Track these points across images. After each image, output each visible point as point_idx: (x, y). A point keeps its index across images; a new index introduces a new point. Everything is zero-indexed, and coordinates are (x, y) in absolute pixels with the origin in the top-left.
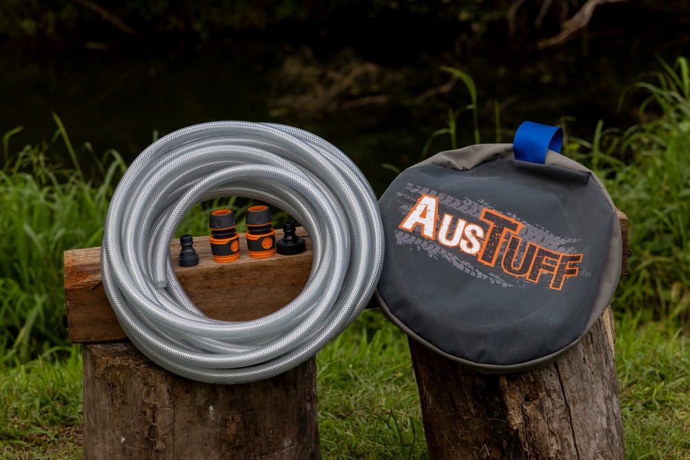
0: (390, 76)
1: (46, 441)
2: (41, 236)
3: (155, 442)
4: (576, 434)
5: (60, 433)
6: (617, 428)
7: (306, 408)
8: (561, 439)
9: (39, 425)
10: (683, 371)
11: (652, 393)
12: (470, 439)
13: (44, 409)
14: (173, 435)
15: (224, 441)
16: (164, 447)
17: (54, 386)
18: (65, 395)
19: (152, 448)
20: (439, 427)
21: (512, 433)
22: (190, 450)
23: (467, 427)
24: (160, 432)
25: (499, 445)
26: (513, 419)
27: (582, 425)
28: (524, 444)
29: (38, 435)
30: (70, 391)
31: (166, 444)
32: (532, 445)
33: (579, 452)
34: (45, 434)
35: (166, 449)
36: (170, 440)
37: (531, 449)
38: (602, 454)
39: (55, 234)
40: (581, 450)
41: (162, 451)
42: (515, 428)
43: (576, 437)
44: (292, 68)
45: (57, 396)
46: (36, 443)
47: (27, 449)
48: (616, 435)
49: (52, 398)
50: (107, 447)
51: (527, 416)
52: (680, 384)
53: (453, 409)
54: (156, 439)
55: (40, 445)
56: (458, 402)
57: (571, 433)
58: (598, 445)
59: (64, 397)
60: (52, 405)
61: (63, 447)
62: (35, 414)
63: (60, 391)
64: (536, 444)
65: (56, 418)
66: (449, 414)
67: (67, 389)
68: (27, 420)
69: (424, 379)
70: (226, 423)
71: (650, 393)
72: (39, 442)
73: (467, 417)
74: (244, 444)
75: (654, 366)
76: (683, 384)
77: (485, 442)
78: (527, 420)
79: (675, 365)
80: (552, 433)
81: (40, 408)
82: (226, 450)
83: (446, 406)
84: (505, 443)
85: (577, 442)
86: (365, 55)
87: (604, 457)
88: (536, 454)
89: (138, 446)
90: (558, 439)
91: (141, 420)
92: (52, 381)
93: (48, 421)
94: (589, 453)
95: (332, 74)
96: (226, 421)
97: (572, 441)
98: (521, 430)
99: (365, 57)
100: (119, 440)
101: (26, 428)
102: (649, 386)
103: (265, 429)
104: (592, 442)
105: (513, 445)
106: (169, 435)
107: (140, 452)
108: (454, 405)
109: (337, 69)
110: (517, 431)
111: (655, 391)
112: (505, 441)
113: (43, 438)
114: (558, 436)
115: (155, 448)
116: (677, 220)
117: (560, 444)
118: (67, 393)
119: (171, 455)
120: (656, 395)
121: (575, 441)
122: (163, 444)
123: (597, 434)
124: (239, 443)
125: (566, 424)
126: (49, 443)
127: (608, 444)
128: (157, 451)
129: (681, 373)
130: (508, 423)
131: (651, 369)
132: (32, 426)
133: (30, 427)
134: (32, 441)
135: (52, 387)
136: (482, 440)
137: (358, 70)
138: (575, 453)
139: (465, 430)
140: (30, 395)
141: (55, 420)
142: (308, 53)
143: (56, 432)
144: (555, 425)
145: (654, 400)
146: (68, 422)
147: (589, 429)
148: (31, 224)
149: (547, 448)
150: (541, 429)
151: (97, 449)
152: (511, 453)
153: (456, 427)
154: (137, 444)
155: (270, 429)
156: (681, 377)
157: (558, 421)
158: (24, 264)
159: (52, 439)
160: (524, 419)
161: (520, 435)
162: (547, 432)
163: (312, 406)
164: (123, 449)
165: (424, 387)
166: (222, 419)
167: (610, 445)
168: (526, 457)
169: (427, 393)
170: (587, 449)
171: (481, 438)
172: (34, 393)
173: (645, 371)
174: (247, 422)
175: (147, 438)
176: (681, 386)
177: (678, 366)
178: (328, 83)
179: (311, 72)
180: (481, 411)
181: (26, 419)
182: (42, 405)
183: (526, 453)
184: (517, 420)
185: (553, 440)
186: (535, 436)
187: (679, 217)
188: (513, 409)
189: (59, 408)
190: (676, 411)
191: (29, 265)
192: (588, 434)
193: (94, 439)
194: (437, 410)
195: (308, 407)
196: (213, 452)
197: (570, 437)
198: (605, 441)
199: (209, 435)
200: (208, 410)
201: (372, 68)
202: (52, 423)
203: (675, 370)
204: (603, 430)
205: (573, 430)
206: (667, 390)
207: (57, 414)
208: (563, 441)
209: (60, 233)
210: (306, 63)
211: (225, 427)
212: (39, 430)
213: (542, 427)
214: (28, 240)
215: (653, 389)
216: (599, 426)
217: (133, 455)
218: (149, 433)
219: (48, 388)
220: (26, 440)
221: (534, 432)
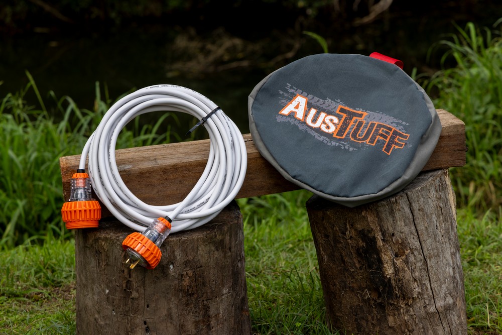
0: (250, 47)
1: (42, 297)
2: (21, 158)
3: (131, 292)
4: (431, 281)
5: (51, 291)
6: (460, 276)
7: (238, 266)
8: (421, 284)
9: (35, 287)
10: (494, 238)
11: (474, 254)
12: (355, 285)
13: (38, 275)
14: (144, 287)
15: (181, 290)
16: (138, 296)
17: (44, 259)
18: (53, 265)
19: (129, 297)
20: (332, 278)
21: (386, 280)
22: (156, 297)
23: (353, 277)
24: (134, 284)
25: (376, 290)
26: (387, 271)
27: (436, 274)
28: (395, 288)
29: (36, 294)
30: (56, 262)
31: (139, 294)
32: (401, 289)
33: (434, 293)
34: (41, 293)
35: (139, 297)
36: (142, 291)
37: (400, 291)
38: (450, 295)
39: (30, 157)
40: (436, 291)
41: (137, 299)
42: (388, 277)
43: (432, 282)
44: (181, 42)
45: (47, 266)
46: (35, 299)
47: (29, 304)
48: (459, 281)
49: (44, 267)
50: (96, 297)
51: (397, 267)
52: (492, 247)
53: (342, 265)
54: (131, 290)
55: (38, 301)
56: (347, 259)
57: (428, 280)
58: (447, 288)
59: (52, 267)
60: (44, 273)
61: (55, 301)
62: (33, 279)
63: (49, 262)
64: (403, 288)
65: (47, 282)
66: (340, 268)
67: (54, 261)
68: (28, 283)
69: (321, 243)
70: (182, 277)
71: (472, 254)
72: (37, 299)
73: (353, 270)
74: (195, 292)
75: (473, 236)
76: (494, 247)
77: (366, 288)
78: (397, 271)
79: (488, 234)
80: (415, 280)
81: (35, 275)
82: (182, 297)
83: (337, 263)
84: (381, 288)
85: (432, 286)
86: (233, 32)
87: (452, 297)
88: (404, 295)
89: (118, 296)
90: (419, 284)
91: (120, 277)
92: (42, 256)
93: (42, 284)
94: (441, 294)
95: (209, 46)
96: (182, 275)
97: (429, 285)
98: (392, 278)
99: (233, 33)
100: (105, 292)
101: (27, 289)
102: (471, 248)
103: (209, 281)
104: (443, 286)
105: (387, 289)
106: (141, 287)
107: (120, 300)
108: (343, 261)
109: (213, 43)
110: (390, 279)
111: (477, 252)
112: (381, 287)
113: (40, 296)
114: (419, 282)
115: (131, 297)
116: (471, 137)
117: (420, 288)
118: (55, 264)
119: (143, 301)
120: (477, 255)
121: (431, 285)
122: (137, 293)
123: (446, 280)
124: (192, 291)
125: (424, 273)
126: (44, 299)
127: (454, 287)
128: (133, 299)
129: (492, 239)
130: (383, 273)
131: (471, 237)
132: (31, 288)
133: (29, 288)
134: (32, 298)
135: (43, 260)
136: (365, 286)
137: (228, 43)
138: (431, 294)
139: (352, 279)
140: (28, 266)
141: (47, 283)
142: (193, 31)
143: (49, 291)
144: (417, 274)
145: (476, 259)
146: (57, 284)
147: (441, 277)
148: (13, 150)
149: (411, 291)
150: (407, 277)
151: (88, 299)
152: (385, 295)
153: (345, 277)
154: (117, 294)
155: (213, 281)
156: (492, 242)
157: (419, 271)
158: (8, 178)
159: (46, 296)
160: (395, 270)
161: (392, 282)
162: (411, 279)
163: (242, 264)
164: (108, 298)
165: (321, 249)
166: (179, 275)
167: (455, 288)
168: (397, 297)
169: (324, 253)
170: (440, 291)
171: (364, 285)
172: (30, 264)
173: (467, 239)
174: (197, 276)
175: (125, 290)
176: (493, 249)
177: (490, 235)
178: (208, 53)
179: (194, 45)
180: (364, 265)
181: (26, 282)
182: (36, 273)
183: (397, 294)
184: (389, 271)
185: (415, 285)
186: (403, 282)
187: (473, 135)
188: (387, 263)
189: (49, 274)
190: (493, 266)
191: (12, 179)
192: (440, 280)
193: (85, 292)
194: (331, 265)
195: (239, 265)
196: (173, 299)
197: (427, 283)
198: (452, 285)
199: (170, 286)
200: (169, 268)
201: (238, 42)
202: (45, 285)
203: (488, 237)
204: (450, 277)
205: (429, 277)
206: (484, 251)
207: (48, 279)
208: (422, 285)
209: (34, 155)
210: (191, 39)
211: (182, 280)
212: (37, 290)
213: (408, 275)
214: (11, 161)
215: (475, 251)
216: (448, 274)
217: (115, 302)
218: (127, 286)
219: (40, 260)
220: (28, 297)
221: (402, 280)
